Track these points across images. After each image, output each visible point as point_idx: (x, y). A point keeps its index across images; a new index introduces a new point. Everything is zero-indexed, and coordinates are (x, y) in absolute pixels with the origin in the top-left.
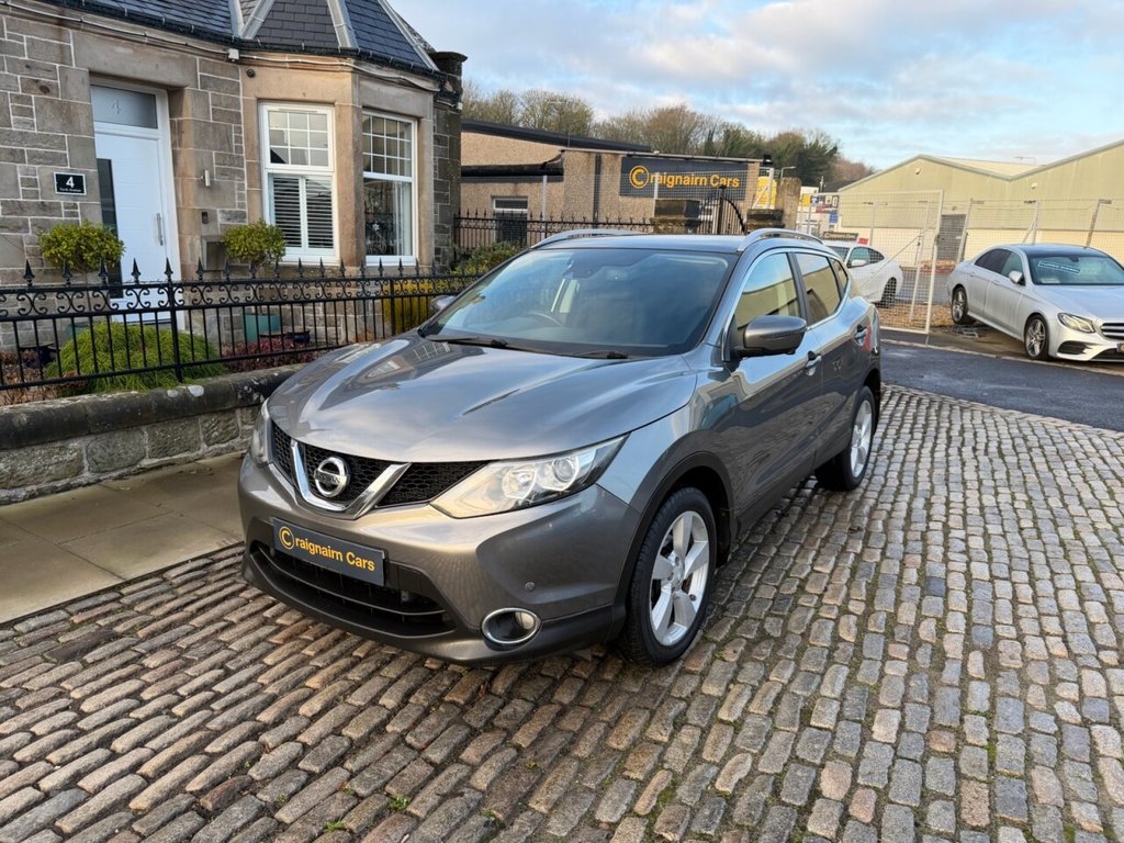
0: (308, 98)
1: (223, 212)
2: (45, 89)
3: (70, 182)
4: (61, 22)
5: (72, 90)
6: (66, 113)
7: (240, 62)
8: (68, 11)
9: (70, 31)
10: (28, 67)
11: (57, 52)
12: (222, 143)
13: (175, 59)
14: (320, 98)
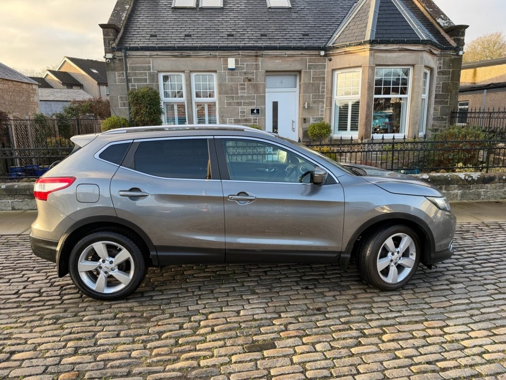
0: (351, 65)
1: (313, 118)
2: (250, 80)
3: (255, 111)
4: (256, 56)
5: (259, 79)
6: (256, 88)
7: (325, 55)
8: (258, 52)
9: (260, 58)
10: (245, 73)
11: (254, 66)
12: (316, 90)
13: (298, 60)
14: (355, 65)
